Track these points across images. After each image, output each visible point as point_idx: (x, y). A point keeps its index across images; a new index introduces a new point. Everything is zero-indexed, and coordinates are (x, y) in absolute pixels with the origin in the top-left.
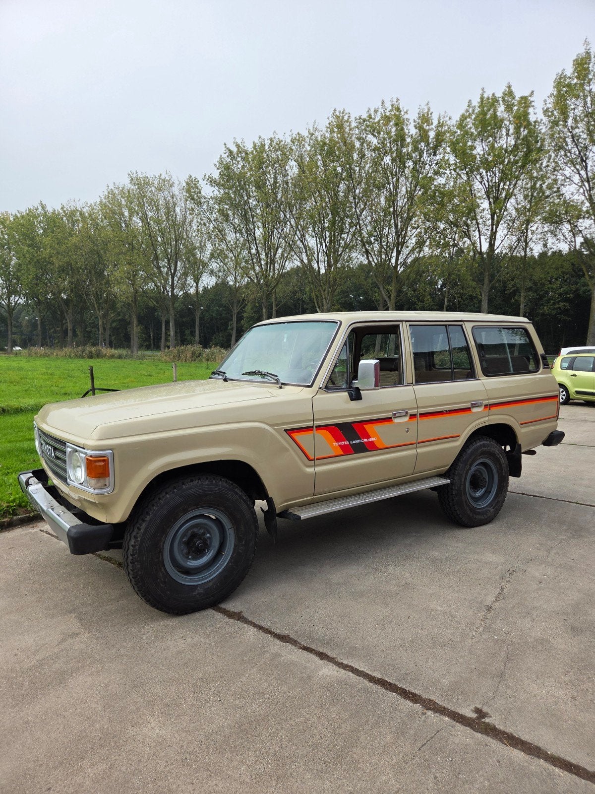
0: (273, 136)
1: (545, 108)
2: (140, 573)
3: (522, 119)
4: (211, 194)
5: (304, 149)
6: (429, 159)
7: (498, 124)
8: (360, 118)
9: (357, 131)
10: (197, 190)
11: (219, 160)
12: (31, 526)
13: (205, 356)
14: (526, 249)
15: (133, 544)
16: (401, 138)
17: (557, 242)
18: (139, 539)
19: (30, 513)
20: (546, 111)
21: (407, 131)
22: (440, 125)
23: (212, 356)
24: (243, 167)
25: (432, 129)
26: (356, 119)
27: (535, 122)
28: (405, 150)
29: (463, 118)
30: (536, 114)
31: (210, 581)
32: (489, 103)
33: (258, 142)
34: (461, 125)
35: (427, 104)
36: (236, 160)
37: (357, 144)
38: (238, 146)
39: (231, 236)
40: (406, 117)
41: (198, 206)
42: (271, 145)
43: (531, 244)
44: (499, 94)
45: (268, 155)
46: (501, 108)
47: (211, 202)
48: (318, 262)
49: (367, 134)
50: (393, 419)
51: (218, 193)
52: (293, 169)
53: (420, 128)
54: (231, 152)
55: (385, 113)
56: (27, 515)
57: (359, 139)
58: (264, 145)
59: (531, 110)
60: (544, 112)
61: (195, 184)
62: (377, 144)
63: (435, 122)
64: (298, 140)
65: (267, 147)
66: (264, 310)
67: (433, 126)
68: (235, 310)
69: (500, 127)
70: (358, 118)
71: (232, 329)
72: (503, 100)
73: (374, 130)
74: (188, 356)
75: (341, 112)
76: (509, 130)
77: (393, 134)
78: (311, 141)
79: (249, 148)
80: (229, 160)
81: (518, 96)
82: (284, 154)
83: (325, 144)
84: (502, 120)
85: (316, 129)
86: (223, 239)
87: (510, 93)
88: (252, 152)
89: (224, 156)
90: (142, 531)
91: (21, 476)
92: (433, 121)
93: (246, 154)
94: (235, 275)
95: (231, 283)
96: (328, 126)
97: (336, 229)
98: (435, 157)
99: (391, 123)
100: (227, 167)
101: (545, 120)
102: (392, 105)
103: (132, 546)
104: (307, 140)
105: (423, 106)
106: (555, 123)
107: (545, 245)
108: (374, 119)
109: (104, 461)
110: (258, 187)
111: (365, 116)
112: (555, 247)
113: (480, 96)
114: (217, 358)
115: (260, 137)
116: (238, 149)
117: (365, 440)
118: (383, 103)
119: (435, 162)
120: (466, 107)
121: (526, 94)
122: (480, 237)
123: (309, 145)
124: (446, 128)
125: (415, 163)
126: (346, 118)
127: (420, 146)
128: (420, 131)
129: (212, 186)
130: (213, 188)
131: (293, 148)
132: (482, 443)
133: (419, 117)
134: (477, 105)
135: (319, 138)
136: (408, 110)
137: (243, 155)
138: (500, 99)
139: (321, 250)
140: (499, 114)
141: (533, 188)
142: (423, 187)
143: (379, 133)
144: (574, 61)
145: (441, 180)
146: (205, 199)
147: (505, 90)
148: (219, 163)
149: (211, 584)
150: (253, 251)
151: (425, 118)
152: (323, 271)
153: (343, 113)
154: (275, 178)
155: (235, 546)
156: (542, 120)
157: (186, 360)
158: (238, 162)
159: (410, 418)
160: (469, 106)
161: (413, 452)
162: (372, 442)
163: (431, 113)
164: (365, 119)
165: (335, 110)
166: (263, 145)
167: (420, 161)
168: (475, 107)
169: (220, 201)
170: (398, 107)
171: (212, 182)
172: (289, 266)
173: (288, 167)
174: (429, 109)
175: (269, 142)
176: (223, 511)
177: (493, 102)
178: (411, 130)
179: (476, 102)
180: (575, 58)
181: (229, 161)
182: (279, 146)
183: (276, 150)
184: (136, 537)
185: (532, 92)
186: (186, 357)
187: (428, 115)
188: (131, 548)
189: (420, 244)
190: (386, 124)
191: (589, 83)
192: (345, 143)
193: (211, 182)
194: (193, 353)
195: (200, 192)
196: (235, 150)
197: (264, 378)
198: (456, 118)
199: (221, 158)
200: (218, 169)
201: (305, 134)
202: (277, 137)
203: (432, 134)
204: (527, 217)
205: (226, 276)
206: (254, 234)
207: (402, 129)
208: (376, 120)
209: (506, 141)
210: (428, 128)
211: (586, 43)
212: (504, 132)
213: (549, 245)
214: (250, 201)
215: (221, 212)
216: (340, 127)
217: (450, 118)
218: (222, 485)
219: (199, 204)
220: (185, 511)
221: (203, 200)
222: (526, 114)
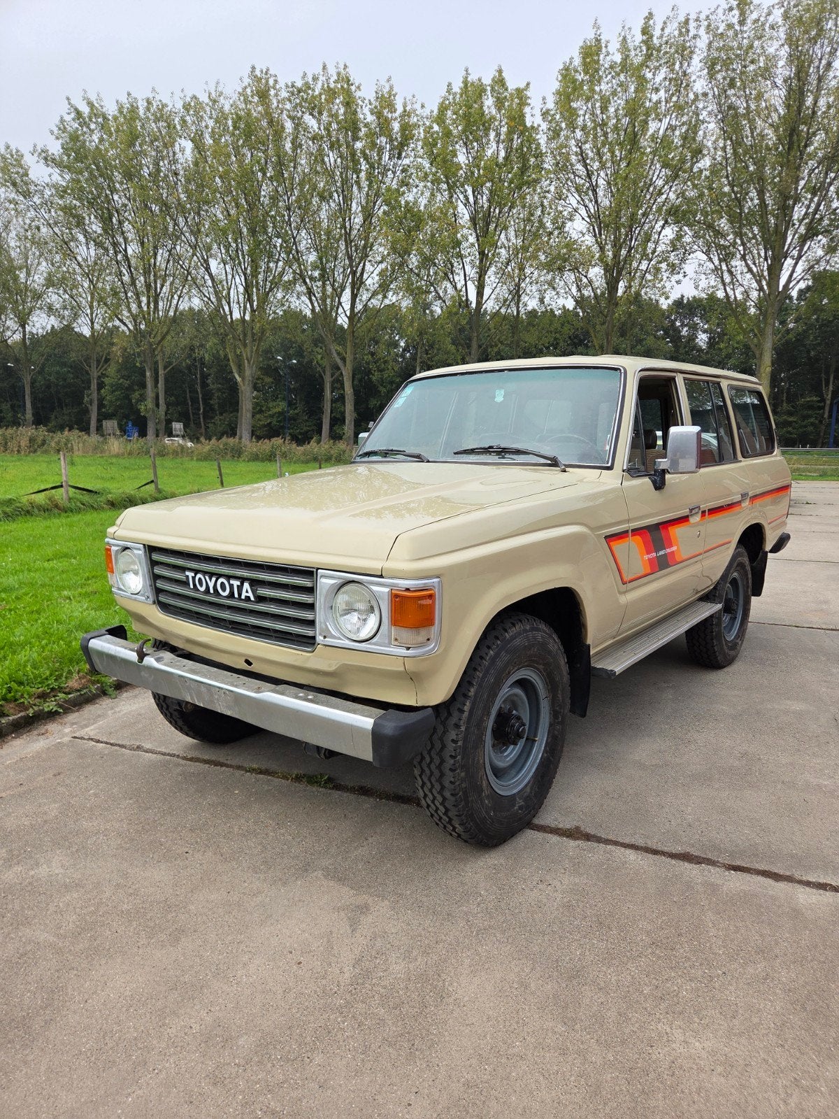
0: (151, 96)
1: (544, 110)
2: (464, 785)
3: (517, 121)
4: (47, 180)
5: (204, 124)
6: (392, 163)
7: (487, 124)
8: (293, 86)
9: (288, 106)
10: (20, 170)
11: (58, 123)
12: (35, 732)
13: (53, 444)
14: (518, 304)
16: (352, 125)
17: (556, 297)
18: (463, 728)
19: (26, 709)
20: (545, 114)
21: (362, 116)
22: (406, 114)
23: (66, 444)
24: (101, 140)
25: (396, 119)
26: (287, 86)
27: (533, 127)
28: (359, 145)
29: (443, 109)
30: (533, 117)
32: (473, 92)
33: (126, 101)
34: (440, 119)
35: (388, 81)
36: (88, 127)
37: (289, 126)
38: (90, 104)
39: (85, 252)
40: (358, 94)
41: (25, 197)
42: (148, 109)
43: (524, 298)
44: (487, 81)
45: (143, 126)
46: (489, 103)
47: (48, 192)
48: (229, 303)
49: (303, 112)
50: (689, 518)
51: (60, 178)
52: (185, 150)
53: (379, 115)
54: (79, 114)
55: (328, 84)
56: (22, 714)
57: (292, 118)
58: (138, 108)
59: (527, 110)
60: (542, 115)
61: (16, 160)
62: (317, 130)
63: (400, 109)
64: (193, 106)
65: (141, 112)
66: (148, 374)
67: (397, 114)
68: (95, 373)
69: (487, 130)
70: (290, 84)
71: (91, 402)
72: (493, 90)
73: (315, 108)
74: (23, 444)
75: (264, 71)
76: (500, 134)
77: (341, 117)
78: (213, 112)
79: (111, 109)
80: (77, 125)
81: (512, 84)
82: (170, 126)
83: (239, 118)
84: (493, 118)
85: (221, 94)
86: (70, 254)
87: (500, 81)
88: (115, 118)
89: (68, 118)
90: (466, 714)
91: (92, 640)
92: (396, 106)
93: (105, 118)
94: (92, 315)
95: (87, 332)
96: (241, 91)
97: (259, 252)
98: (400, 162)
99: (338, 101)
100: (74, 138)
101: (544, 126)
102: (339, 74)
104: (208, 109)
105: (383, 82)
106: (555, 134)
107: (542, 301)
108: (314, 90)
110: (129, 176)
111: (299, 84)
112: (554, 303)
113: (462, 79)
114: (75, 448)
115: (129, 94)
116: (92, 109)
117: (669, 550)
118: (324, 68)
119: (401, 168)
120: (444, 93)
121: (522, 86)
122: (466, 284)
123: (211, 118)
124: (415, 119)
125: (372, 166)
126: (271, 82)
127: (378, 141)
128: (378, 118)
129: (48, 166)
130: (49, 170)
131: (188, 118)
133: (377, 98)
134: (459, 91)
135: (227, 108)
136: (360, 84)
137: (100, 120)
138: (489, 88)
139: (233, 286)
140: (485, 108)
141: (528, 220)
142: (388, 203)
143: (320, 113)
144: (582, 47)
145: (410, 197)
146: (36, 186)
147: (495, 77)
148: (60, 129)
150: (126, 278)
151: (386, 101)
152: (236, 315)
153: (266, 73)
154: (157, 164)
155: (551, 725)
156: (539, 126)
157: (18, 451)
158: (92, 131)
159: (701, 516)
160: (449, 91)
161: (699, 566)
162: (672, 554)
163: (395, 96)
164: (301, 89)
165: (253, 68)
166: (133, 109)
167: (379, 164)
168: (455, 93)
169: (62, 192)
170: (347, 78)
171: (48, 159)
172: (184, 306)
173: (177, 148)
174: (391, 88)
175: (146, 104)
176: (540, 672)
177: (480, 90)
178: (366, 116)
179: (457, 87)
180: (581, 44)
181: (77, 128)
182: (162, 115)
183: (157, 120)
185: (528, 84)
186: (19, 446)
187: (390, 96)
189: (384, 288)
190: (330, 101)
191: (599, 82)
192: (271, 122)
193: (46, 159)
194: (32, 440)
195: (27, 175)
196: (85, 110)
198: (433, 107)
199: (62, 121)
200: (57, 138)
201: (204, 98)
202: (158, 98)
203: (396, 126)
204: (522, 255)
205: (76, 316)
206: (125, 250)
207: (355, 113)
208: (317, 93)
209: (494, 149)
210: (390, 116)
211: (596, 26)
212: (492, 135)
213: (547, 300)
214: (116, 197)
215: (67, 210)
216: (263, 95)
217: (423, 106)
218: (542, 630)
219: (27, 194)
221: (32, 188)
222: (522, 116)
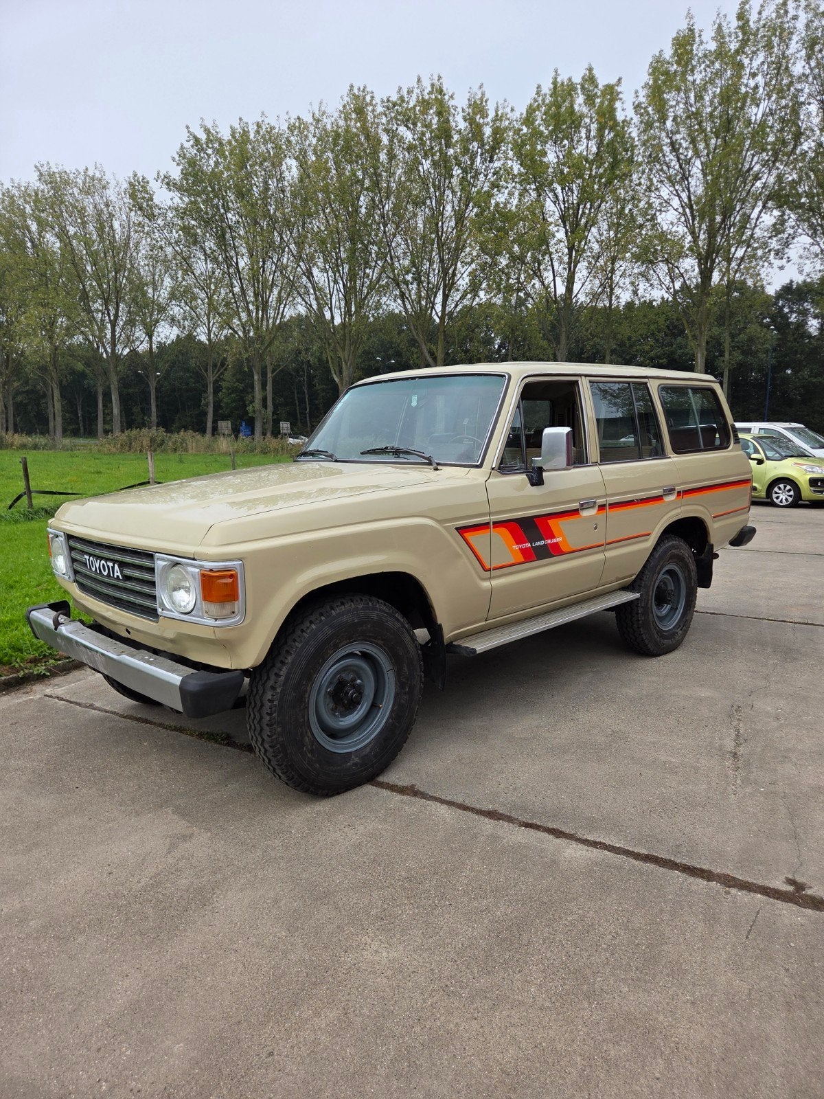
0: (260, 120)
1: (637, 103)
2: (280, 739)
3: (607, 117)
4: (169, 203)
5: (307, 143)
6: (484, 167)
7: (575, 122)
8: (388, 101)
9: (384, 120)
10: (146, 196)
11: (178, 150)
13: (170, 444)
14: (611, 297)
15: (270, 697)
16: (445, 133)
17: (650, 288)
18: (279, 690)
20: (637, 107)
21: (454, 124)
22: (498, 118)
23: (181, 444)
24: (217, 163)
25: (488, 124)
26: (383, 101)
27: (623, 122)
28: (451, 152)
29: (531, 110)
30: (624, 111)
31: (365, 746)
32: (562, 92)
33: (238, 126)
34: (528, 120)
35: (480, 87)
36: (205, 153)
37: (385, 139)
38: (207, 131)
39: (201, 266)
40: (451, 103)
41: (150, 220)
42: (258, 132)
43: (617, 291)
44: (577, 80)
45: (253, 148)
46: (580, 99)
47: (170, 215)
48: (331, 309)
49: (398, 125)
50: (580, 512)
51: (180, 201)
52: (291, 169)
53: (470, 120)
54: (197, 140)
55: (422, 95)
57: (387, 131)
58: (248, 132)
59: (618, 104)
60: (635, 108)
61: (142, 187)
62: (412, 140)
63: (492, 114)
64: (298, 127)
65: (252, 136)
66: (256, 377)
67: (489, 119)
68: (211, 378)
69: (578, 127)
70: (385, 100)
71: (207, 405)
72: (583, 88)
73: (408, 120)
74: (145, 443)
75: (361, 89)
76: (590, 131)
77: (434, 127)
78: (317, 131)
79: (226, 135)
80: (195, 152)
81: (602, 82)
82: (278, 147)
83: (338, 135)
84: (582, 117)
85: (324, 113)
86: (189, 269)
87: (590, 79)
88: (230, 142)
89: (188, 145)
90: (282, 678)
91: (33, 612)
92: (489, 112)
93: (221, 144)
94: (209, 325)
95: (203, 338)
96: (341, 108)
97: (358, 260)
98: (491, 165)
99: (431, 111)
100: (192, 163)
101: (636, 119)
102: (433, 85)
103: (269, 701)
104: (312, 128)
105: (475, 89)
106: (649, 125)
107: (635, 293)
108: (408, 103)
109: (231, 576)
110: (242, 194)
111: (394, 98)
112: (647, 295)
113: (551, 80)
114: (189, 447)
115: (241, 119)
116: (208, 135)
117: (549, 541)
118: (419, 80)
119: (492, 171)
120: (534, 95)
121: (613, 81)
122: (554, 280)
123: (314, 136)
124: (507, 123)
125: (465, 171)
126: (368, 99)
127: (471, 147)
128: (471, 124)
129: (170, 191)
130: (171, 194)
131: (292, 138)
132: (670, 543)
133: (470, 105)
134: (549, 92)
135: (329, 127)
136: (453, 94)
137: (216, 145)
138: (579, 87)
139: (335, 292)
140: (576, 107)
141: (621, 213)
142: (476, 205)
143: (415, 124)
144: (674, 39)
145: (501, 198)
146: (159, 209)
147: (585, 75)
148: (180, 156)
149: (368, 750)
150: (237, 290)
151: (478, 107)
152: (338, 321)
153: (364, 91)
154: (266, 183)
155: (397, 694)
156: (632, 119)
157: (141, 451)
158: (209, 156)
159: (599, 510)
160: (538, 93)
161: (600, 557)
162: (556, 545)
163: (486, 101)
164: (396, 103)
165: (352, 86)
166: (245, 133)
167: (472, 168)
168: (545, 95)
169: (182, 213)
170: (440, 88)
171: (169, 184)
172: (289, 313)
173: (284, 167)
174: (483, 94)
175: (256, 128)
176: (381, 647)
177: (570, 89)
178: (459, 123)
179: (547, 88)
180: (674, 35)
181: (196, 154)
182: (270, 136)
183: (265, 143)
184: (273, 688)
185: (620, 80)
186: (142, 446)
187: (482, 103)
188: (268, 705)
189: (474, 288)
190: (424, 112)
191: (692, 71)
192: (367, 137)
193: (168, 184)
194: (152, 440)
195: (152, 199)
196: (203, 137)
197: (399, 457)
198: (521, 110)
199: (182, 148)
200: (178, 165)
201: (308, 118)
202: (267, 121)
203: (488, 131)
204: (614, 249)
205: (195, 326)
206: (237, 264)
207: (448, 121)
208: (411, 105)
209: (586, 146)
210: (481, 121)
211: (689, 16)
212: (583, 132)
213: (640, 292)
214: (229, 215)
215: (186, 230)
216: (360, 111)
217: (512, 110)
218: (379, 610)
219: (151, 217)
220: (336, 647)
221: (156, 211)
222: (612, 110)
